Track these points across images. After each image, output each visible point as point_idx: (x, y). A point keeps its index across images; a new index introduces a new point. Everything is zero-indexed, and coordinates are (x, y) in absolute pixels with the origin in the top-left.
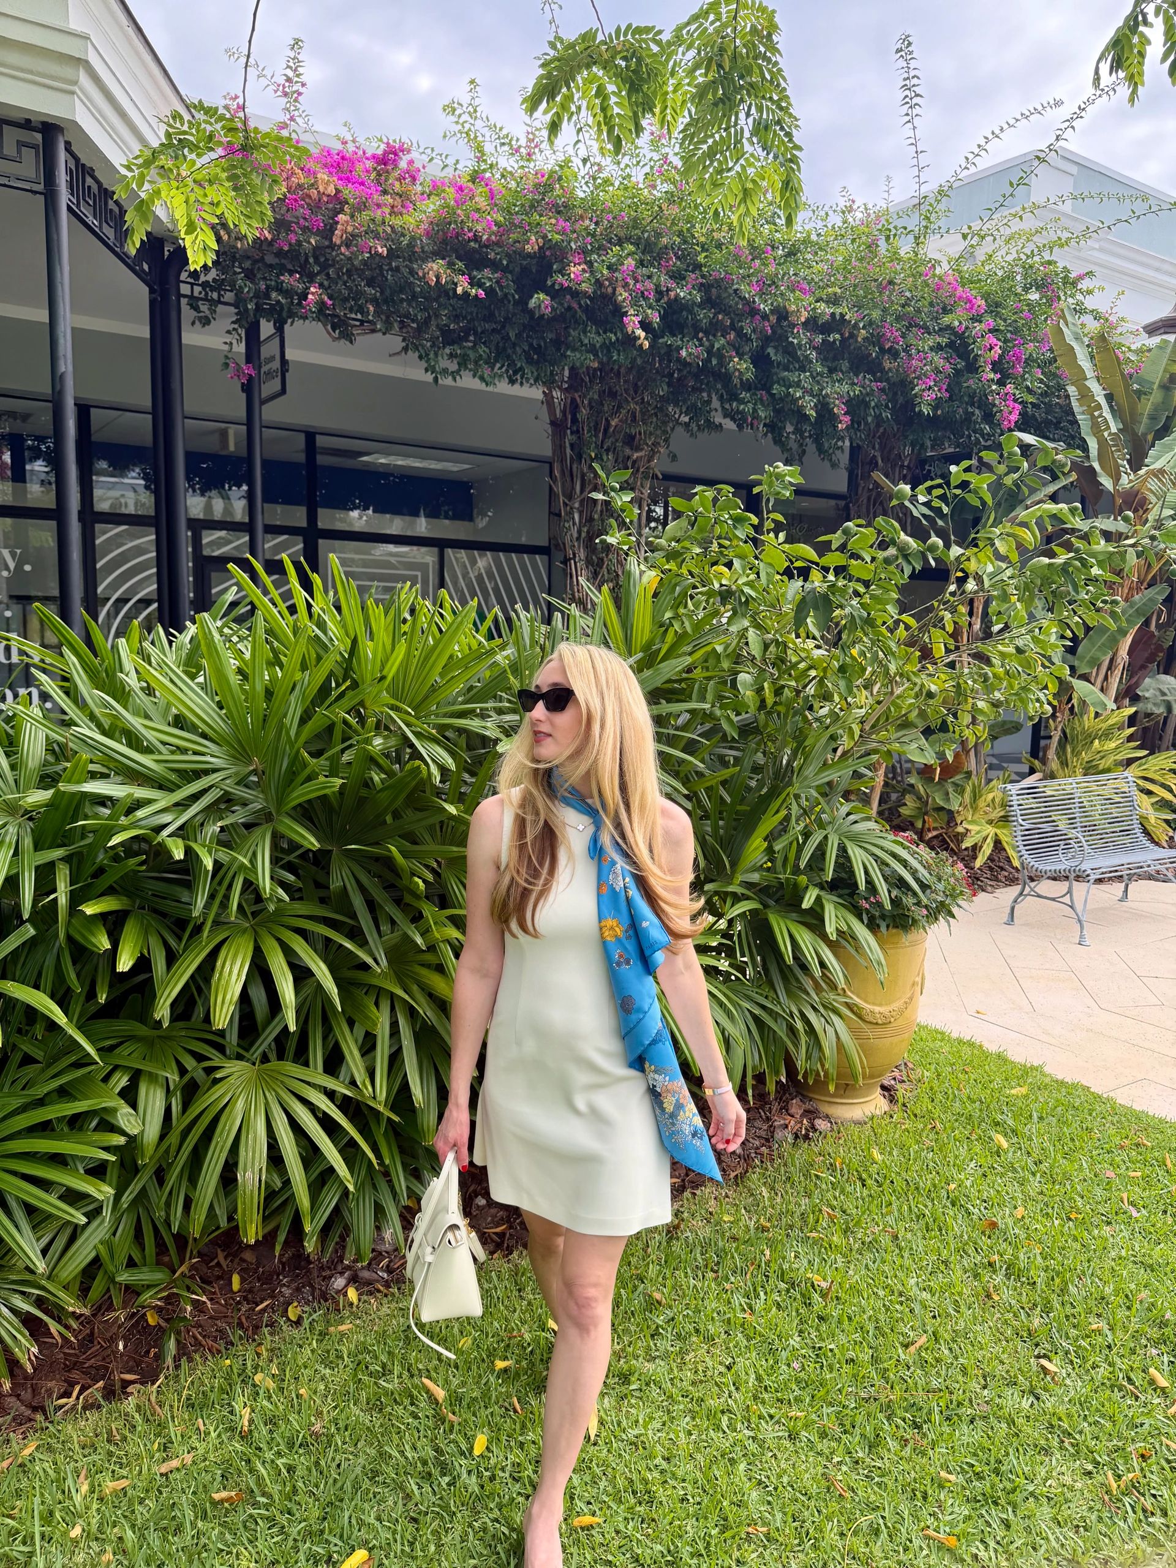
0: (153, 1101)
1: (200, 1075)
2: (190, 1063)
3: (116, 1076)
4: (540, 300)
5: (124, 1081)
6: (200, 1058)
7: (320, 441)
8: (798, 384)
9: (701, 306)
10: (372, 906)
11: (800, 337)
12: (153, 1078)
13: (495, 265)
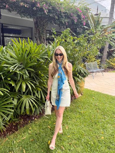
0: (16, 100)
1: (20, 97)
2: (18, 96)
3: (11, 98)
4: (35, 8)
5: (12, 99)
6: (19, 95)
7: (3, 25)
8: (62, 20)
9: (52, 10)
10: (36, 78)
11: (63, 14)
12: (15, 98)
13: (29, 4)
